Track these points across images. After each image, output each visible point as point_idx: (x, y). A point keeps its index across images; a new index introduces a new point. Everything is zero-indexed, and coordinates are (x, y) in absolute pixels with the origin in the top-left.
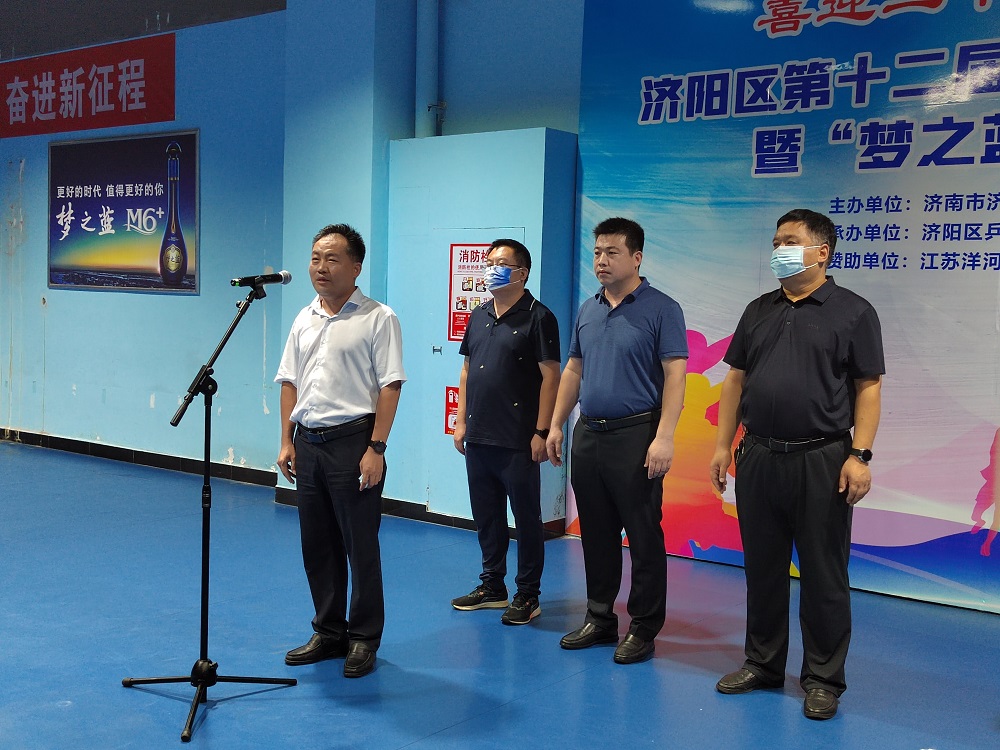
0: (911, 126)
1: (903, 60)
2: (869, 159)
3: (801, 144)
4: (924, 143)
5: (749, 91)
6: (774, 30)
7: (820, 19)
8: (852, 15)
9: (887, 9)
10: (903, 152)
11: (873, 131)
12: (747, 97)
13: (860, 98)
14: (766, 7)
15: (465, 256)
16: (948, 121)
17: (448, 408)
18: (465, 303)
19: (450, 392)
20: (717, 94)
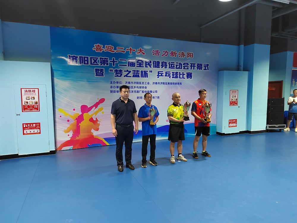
0: (122, 71)
1: (120, 60)
2: (116, 75)
3: (104, 72)
4: (124, 73)
5: (93, 61)
6: (97, 51)
7: (105, 50)
8: (111, 51)
9: (117, 51)
10: (121, 75)
11: (116, 70)
13: (114, 65)
14: (95, 46)
15: (26, 91)
16: (127, 70)
17: (24, 129)
18: (27, 102)
19: (24, 124)
20: (86, 60)
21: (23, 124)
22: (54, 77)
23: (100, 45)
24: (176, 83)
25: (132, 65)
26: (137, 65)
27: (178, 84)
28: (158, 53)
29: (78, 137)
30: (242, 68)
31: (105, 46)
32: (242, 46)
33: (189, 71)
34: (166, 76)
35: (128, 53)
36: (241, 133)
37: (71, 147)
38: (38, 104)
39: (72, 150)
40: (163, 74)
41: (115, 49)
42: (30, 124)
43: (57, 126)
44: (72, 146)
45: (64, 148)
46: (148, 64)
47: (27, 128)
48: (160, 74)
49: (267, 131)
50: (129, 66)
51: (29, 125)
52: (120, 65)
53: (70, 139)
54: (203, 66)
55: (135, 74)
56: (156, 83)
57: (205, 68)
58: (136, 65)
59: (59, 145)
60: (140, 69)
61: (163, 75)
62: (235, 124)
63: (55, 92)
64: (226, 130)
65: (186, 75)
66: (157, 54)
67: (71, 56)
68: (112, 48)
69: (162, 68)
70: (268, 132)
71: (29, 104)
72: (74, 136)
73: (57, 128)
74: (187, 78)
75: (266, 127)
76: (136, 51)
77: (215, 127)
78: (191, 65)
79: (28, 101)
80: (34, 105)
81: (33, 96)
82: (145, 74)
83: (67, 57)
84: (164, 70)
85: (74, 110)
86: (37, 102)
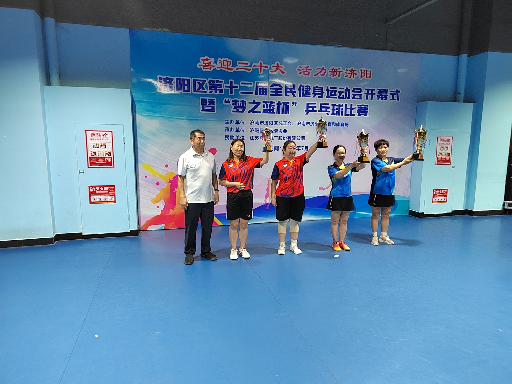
0: (245, 102)
1: (242, 84)
2: (235, 110)
3: (215, 104)
4: (249, 107)
5: (197, 86)
6: (204, 68)
7: (218, 67)
8: (227, 68)
9: (237, 69)
10: (244, 109)
11: (235, 102)
12: (197, 88)
13: (232, 93)
14: (201, 61)
15: (94, 135)
16: (254, 101)
17: (90, 194)
18: (95, 153)
19: (91, 188)
20: (186, 85)
21: (89, 187)
22: (135, 112)
23: (209, 58)
24: (339, 124)
25: (263, 92)
26: (271, 91)
27: (342, 124)
28: (308, 70)
29: (173, 210)
30: (462, 97)
31: (218, 60)
32: (464, 57)
33: (363, 102)
34: (321, 111)
35: (255, 71)
36: (455, 213)
37: (161, 227)
38: (112, 156)
39: (163, 231)
40: (316, 107)
41: (234, 65)
42: (100, 187)
43: (140, 192)
44: (164, 225)
45: (151, 228)
46: (290, 90)
47: (95, 192)
48: (310, 108)
49: (504, 212)
50: (256, 94)
51: (98, 189)
52: (241, 93)
53: (160, 213)
54: (389, 93)
55: (267, 107)
56: (303, 124)
57: (393, 97)
58: (269, 93)
59: (143, 223)
60: (276, 100)
61: (315, 109)
62: (443, 198)
63: (138, 138)
64: (426, 207)
65: (357, 109)
66: (305, 73)
67: (162, 77)
68: (229, 63)
69: (314, 97)
70: (507, 214)
71: (97, 156)
72: (166, 208)
73: (141, 195)
74: (359, 115)
75: (504, 205)
76: (270, 68)
77: (406, 202)
78: (366, 91)
79: (96, 150)
80: (105, 157)
81: (103, 143)
82: (284, 108)
83: (156, 80)
84: (317, 101)
85: (167, 166)
86: (110, 153)
